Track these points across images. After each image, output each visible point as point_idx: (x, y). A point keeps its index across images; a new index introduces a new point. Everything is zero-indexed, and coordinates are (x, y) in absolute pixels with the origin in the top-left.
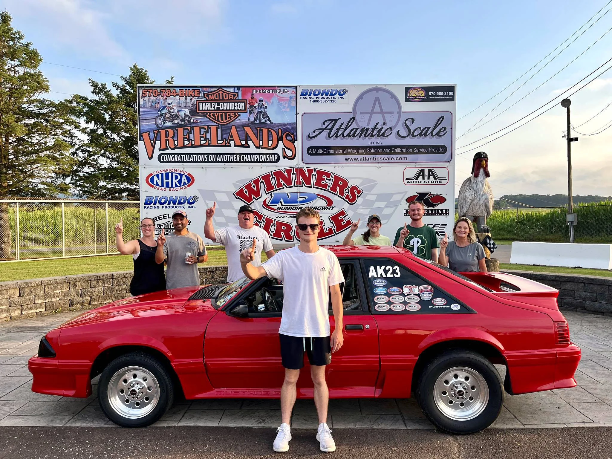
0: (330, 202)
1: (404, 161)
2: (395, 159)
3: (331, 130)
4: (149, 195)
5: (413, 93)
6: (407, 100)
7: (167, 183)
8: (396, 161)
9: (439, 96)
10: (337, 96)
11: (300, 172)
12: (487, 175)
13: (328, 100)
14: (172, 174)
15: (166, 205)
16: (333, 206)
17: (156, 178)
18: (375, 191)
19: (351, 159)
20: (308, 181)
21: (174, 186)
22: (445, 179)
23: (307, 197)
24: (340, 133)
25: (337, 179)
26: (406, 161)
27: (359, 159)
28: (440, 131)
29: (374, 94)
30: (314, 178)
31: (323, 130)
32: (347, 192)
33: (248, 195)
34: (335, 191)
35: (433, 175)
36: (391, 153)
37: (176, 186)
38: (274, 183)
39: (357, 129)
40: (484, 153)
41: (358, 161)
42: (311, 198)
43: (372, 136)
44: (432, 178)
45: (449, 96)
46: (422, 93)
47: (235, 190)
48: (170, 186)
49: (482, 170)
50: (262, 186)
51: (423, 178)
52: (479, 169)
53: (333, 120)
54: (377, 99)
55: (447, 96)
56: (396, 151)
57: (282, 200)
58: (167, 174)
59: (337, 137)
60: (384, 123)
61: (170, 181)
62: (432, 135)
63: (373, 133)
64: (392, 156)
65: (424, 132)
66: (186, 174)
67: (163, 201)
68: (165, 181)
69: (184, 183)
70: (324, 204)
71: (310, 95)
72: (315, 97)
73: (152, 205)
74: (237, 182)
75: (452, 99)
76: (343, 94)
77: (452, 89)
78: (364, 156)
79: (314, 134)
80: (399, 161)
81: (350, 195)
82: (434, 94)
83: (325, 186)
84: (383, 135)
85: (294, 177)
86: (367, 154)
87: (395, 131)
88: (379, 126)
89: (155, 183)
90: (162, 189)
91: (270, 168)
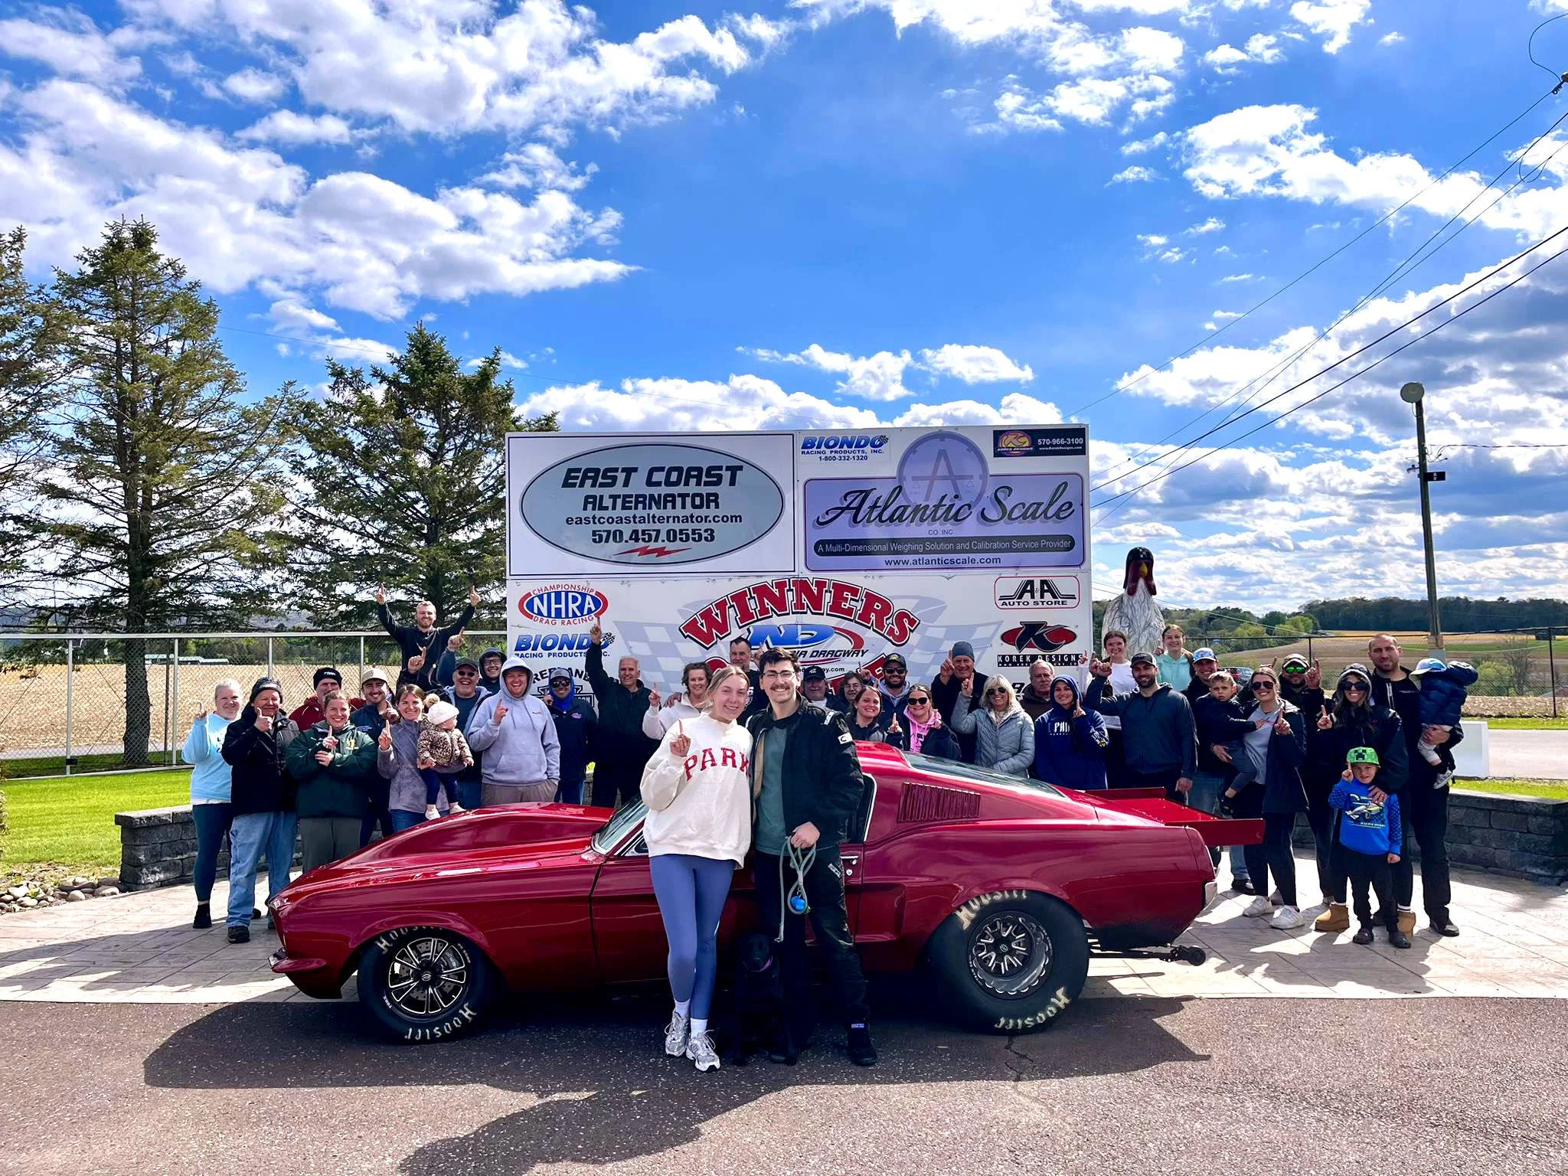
0: (858, 642)
1: (994, 565)
2: (978, 560)
3: (858, 509)
4: (524, 632)
5: (1007, 442)
6: (997, 454)
7: (558, 611)
8: (980, 565)
9: (1056, 445)
10: (868, 448)
11: (802, 586)
12: (1152, 591)
13: (851, 455)
14: (567, 593)
15: (556, 650)
16: (864, 648)
17: (537, 601)
18: (944, 620)
19: (897, 563)
20: (816, 604)
21: (570, 615)
22: (1073, 597)
23: (815, 633)
24: (875, 514)
25: (871, 598)
26: (998, 565)
27: (911, 562)
28: (1060, 509)
29: (937, 445)
30: (828, 598)
31: (843, 509)
32: (889, 622)
33: (705, 630)
34: (868, 620)
35: (1050, 591)
36: (971, 551)
37: (575, 615)
38: (754, 607)
39: (906, 508)
40: (1144, 550)
41: (908, 566)
42: (823, 634)
43: (934, 520)
44: (1048, 596)
45: (1075, 445)
46: (1026, 442)
47: (681, 621)
48: (563, 615)
49: (1141, 582)
50: (731, 613)
51: (1033, 597)
52: (1135, 580)
53: (862, 492)
54: (942, 454)
55: (1071, 445)
56: (980, 546)
57: (768, 639)
58: (558, 594)
59: (869, 521)
60: (956, 497)
61: (563, 606)
62: (1046, 517)
63: (935, 516)
64: (972, 556)
65: (1031, 513)
66: (593, 594)
67: (549, 644)
68: (554, 606)
69: (590, 609)
70: (846, 645)
71: (819, 447)
72: (828, 451)
73: (530, 651)
74: (685, 606)
75: (1082, 450)
76: (881, 445)
77: (1080, 432)
78: (921, 556)
79: (828, 518)
80: (986, 565)
81: (896, 629)
82: (1048, 441)
83: (849, 611)
84: (955, 517)
85: (790, 597)
86: (925, 552)
87: (976, 511)
88: (947, 502)
89: (536, 611)
90: (547, 622)
91: (746, 579)
